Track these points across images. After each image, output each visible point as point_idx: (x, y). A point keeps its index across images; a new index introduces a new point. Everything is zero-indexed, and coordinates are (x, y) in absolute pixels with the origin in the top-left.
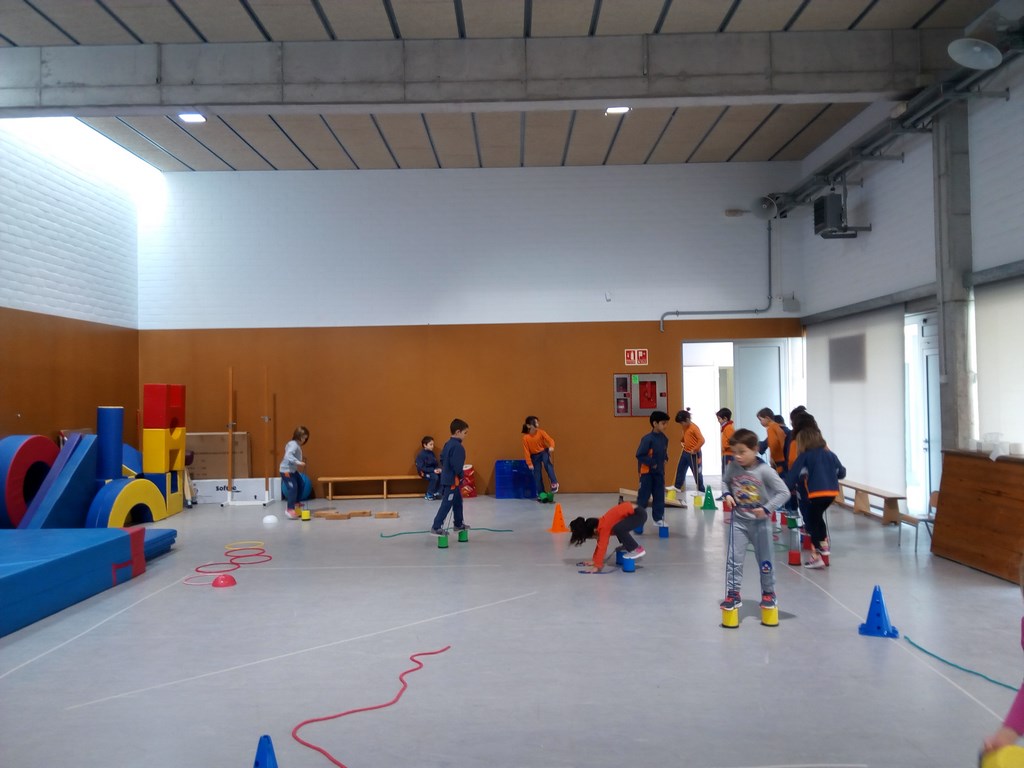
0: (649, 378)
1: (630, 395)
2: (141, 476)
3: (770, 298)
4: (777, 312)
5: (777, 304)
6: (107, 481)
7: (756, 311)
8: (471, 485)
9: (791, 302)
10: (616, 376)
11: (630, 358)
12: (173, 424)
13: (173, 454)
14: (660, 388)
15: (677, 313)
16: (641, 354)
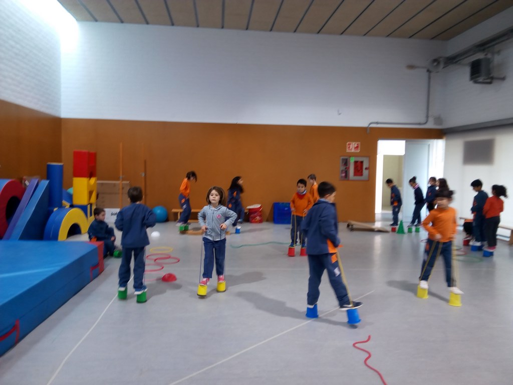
0: (360, 159)
1: (349, 168)
2: (72, 206)
3: (427, 117)
4: (430, 125)
5: (431, 120)
6: (55, 209)
7: (420, 124)
8: (260, 216)
9: (438, 120)
10: (342, 158)
11: (349, 147)
12: (91, 175)
13: (90, 193)
14: (365, 165)
15: (377, 123)
16: (356, 145)
